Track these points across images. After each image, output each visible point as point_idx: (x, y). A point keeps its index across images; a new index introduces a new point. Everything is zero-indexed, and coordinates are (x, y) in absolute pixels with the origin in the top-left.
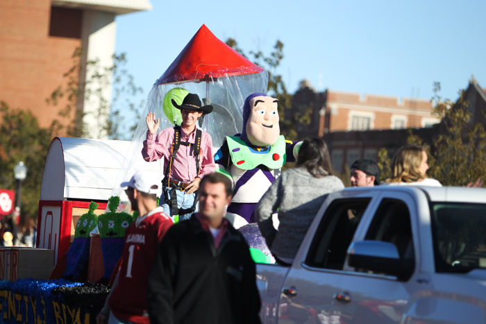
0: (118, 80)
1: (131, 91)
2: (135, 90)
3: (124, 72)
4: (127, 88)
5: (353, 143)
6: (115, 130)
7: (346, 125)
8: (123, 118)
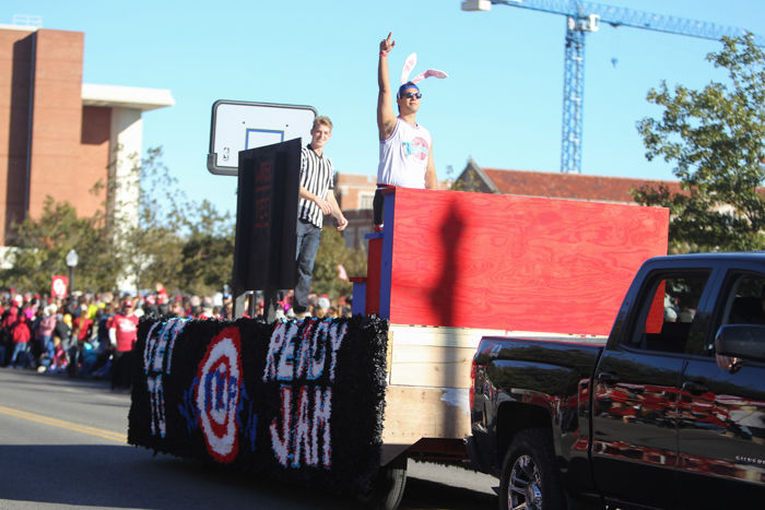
0: (155, 172)
1: (167, 182)
2: (170, 180)
3: (160, 164)
4: (164, 179)
5: (363, 220)
6: (153, 218)
7: (356, 205)
8: (160, 206)
